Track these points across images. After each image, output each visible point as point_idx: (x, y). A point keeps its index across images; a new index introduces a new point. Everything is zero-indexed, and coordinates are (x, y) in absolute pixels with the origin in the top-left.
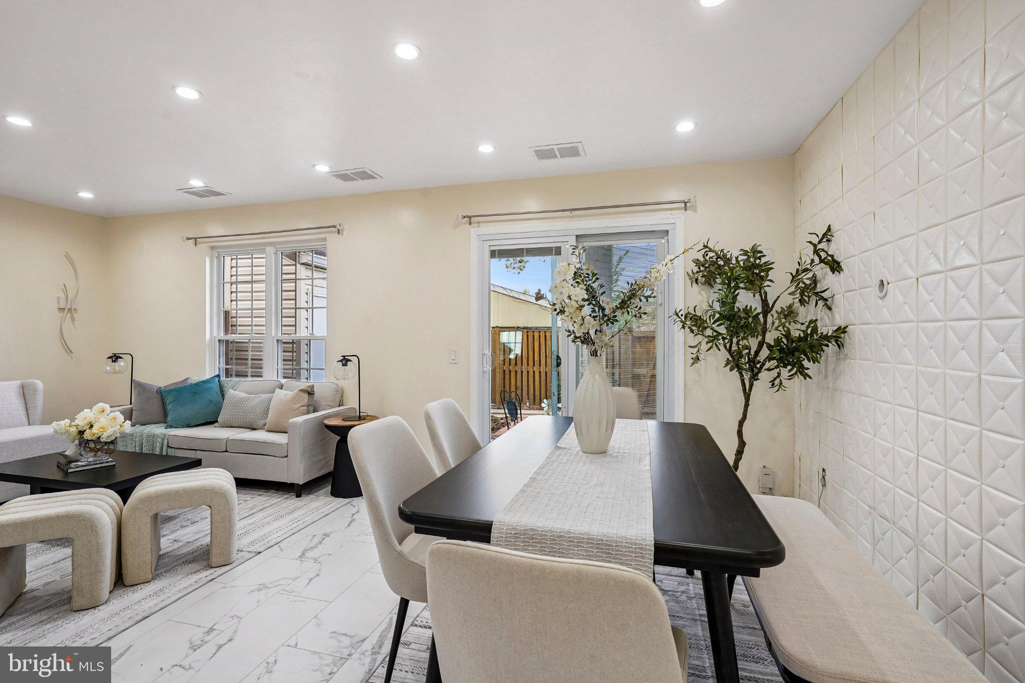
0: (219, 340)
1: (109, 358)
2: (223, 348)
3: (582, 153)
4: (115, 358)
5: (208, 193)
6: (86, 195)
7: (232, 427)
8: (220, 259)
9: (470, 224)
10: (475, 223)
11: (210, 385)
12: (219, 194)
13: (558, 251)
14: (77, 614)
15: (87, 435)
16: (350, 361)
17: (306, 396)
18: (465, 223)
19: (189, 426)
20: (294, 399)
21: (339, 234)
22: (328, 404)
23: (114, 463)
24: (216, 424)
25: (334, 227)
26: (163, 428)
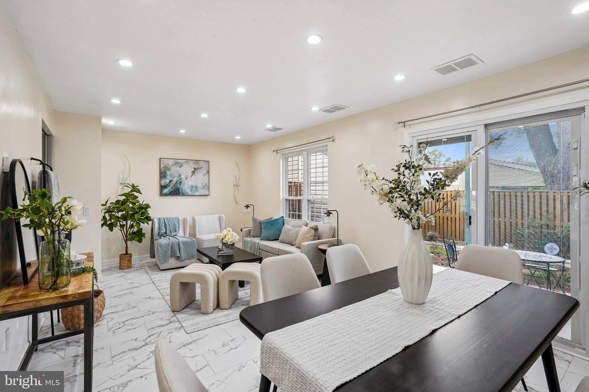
0: (286, 199)
1: (245, 207)
2: (288, 203)
3: (478, 61)
4: (247, 207)
5: (275, 129)
6: (238, 137)
7: (284, 243)
8: (286, 159)
9: (404, 127)
10: (408, 125)
11: (278, 221)
12: (280, 129)
13: (469, 138)
14: (202, 315)
15: (224, 241)
16: (332, 213)
17: (313, 231)
18: (401, 127)
19: (269, 240)
20: (308, 232)
21: (333, 142)
22: (326, 236)
23: (232, 254)
24: (278, 241)
25: (330, 138)
26: (259, 240)
